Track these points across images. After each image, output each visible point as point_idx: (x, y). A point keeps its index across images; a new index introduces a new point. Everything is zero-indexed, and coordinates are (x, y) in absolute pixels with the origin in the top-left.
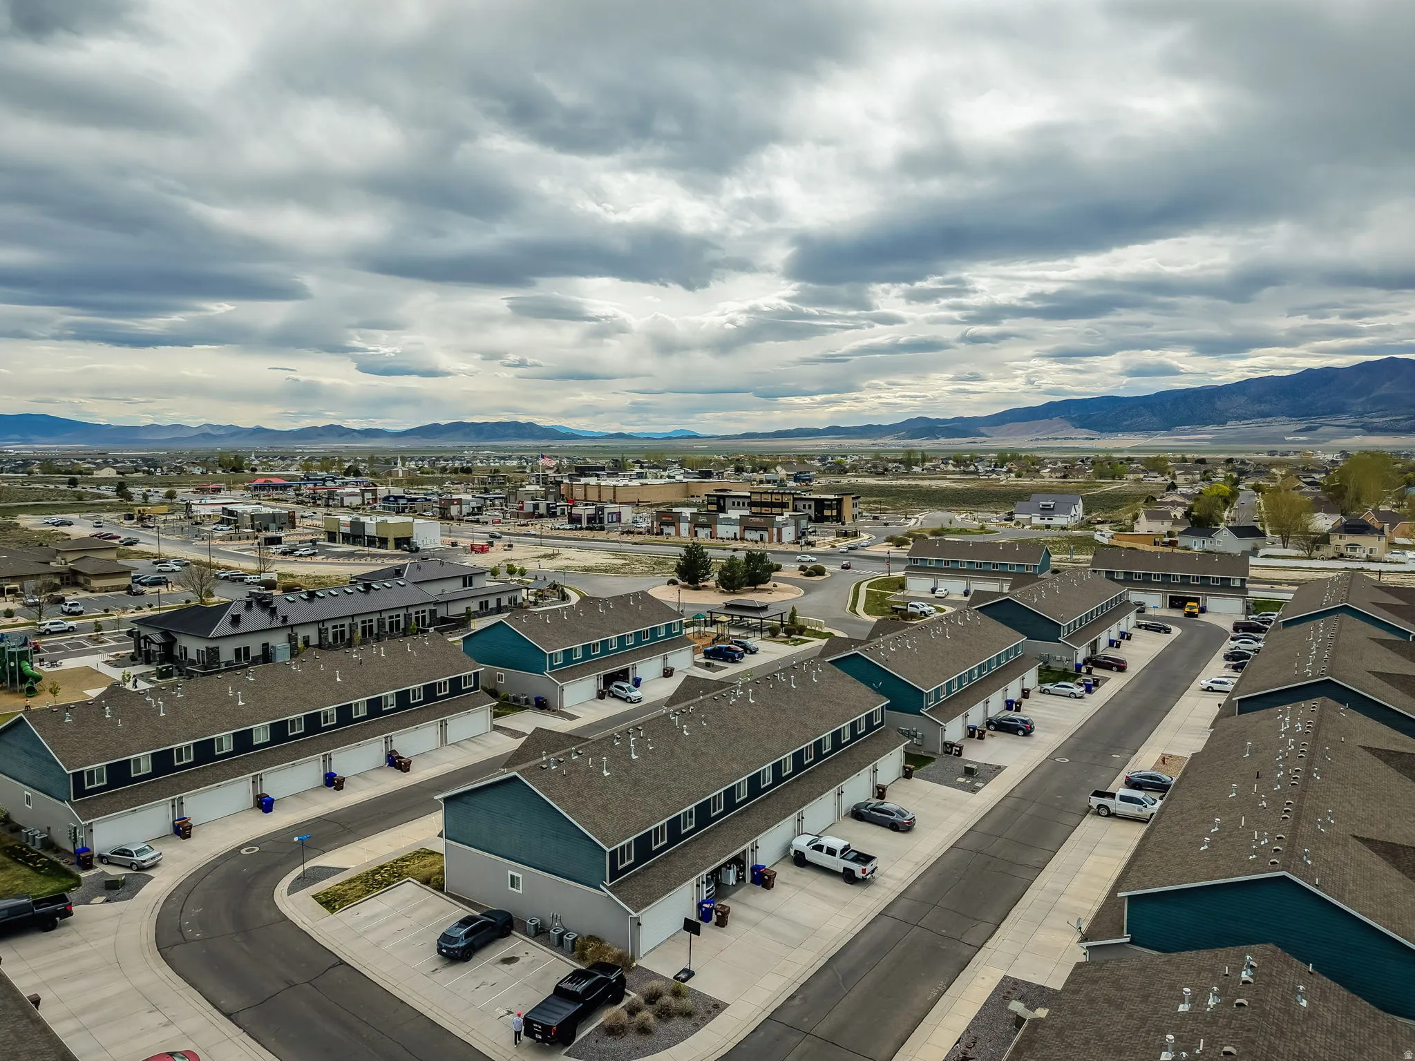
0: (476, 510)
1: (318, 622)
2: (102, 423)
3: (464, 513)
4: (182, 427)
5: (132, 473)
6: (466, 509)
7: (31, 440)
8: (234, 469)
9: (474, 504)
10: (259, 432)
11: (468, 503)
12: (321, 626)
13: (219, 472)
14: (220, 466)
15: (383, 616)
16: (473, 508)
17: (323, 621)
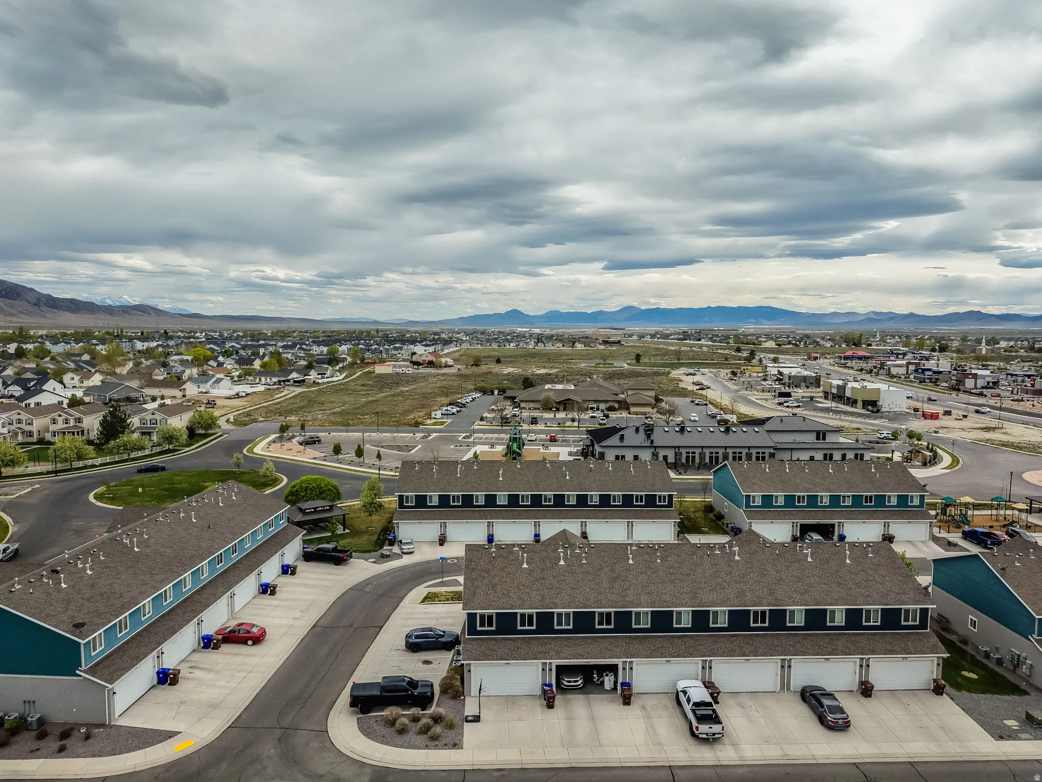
0: (991, 384)
1: (675, 447)
2: (804, 312)
3: (979, 386)
4: (854, 313)
5: (785, 345)
6: (981, 382)
7: (761, 323)
8: (854, 344)
9: (990, 379)
10: (912, 316)
11: (984, 377)
12: (677, 450)
13: (844, 346)
14: (845, 341)
15: (704, 450)
16: (988, 383)
17: (679, 447)
